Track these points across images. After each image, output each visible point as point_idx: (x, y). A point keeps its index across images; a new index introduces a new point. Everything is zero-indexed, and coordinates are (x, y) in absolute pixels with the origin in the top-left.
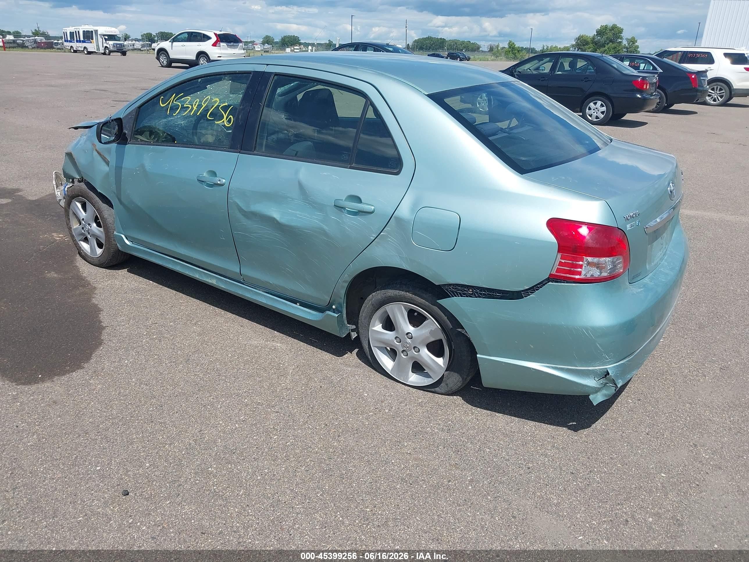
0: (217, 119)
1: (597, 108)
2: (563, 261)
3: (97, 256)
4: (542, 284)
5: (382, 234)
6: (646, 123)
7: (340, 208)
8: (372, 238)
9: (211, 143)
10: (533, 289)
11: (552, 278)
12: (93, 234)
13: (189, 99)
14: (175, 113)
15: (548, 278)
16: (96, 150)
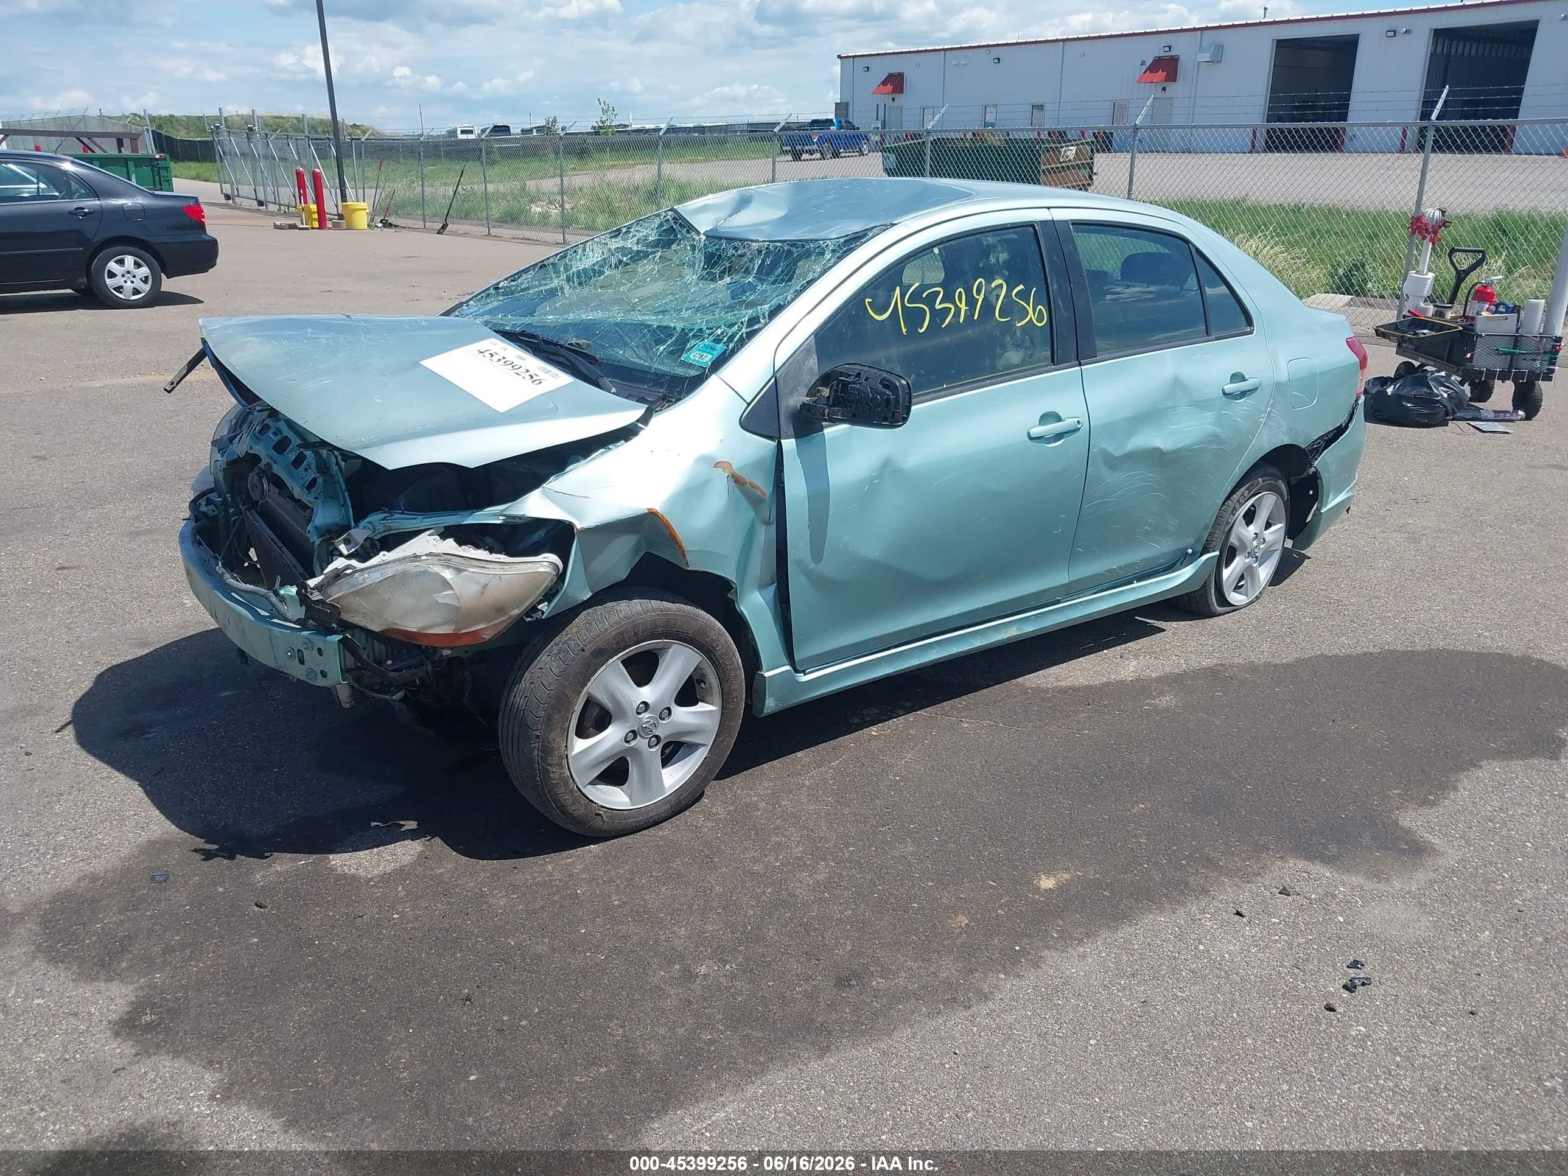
1: (129, 272)
6: (202, 302)
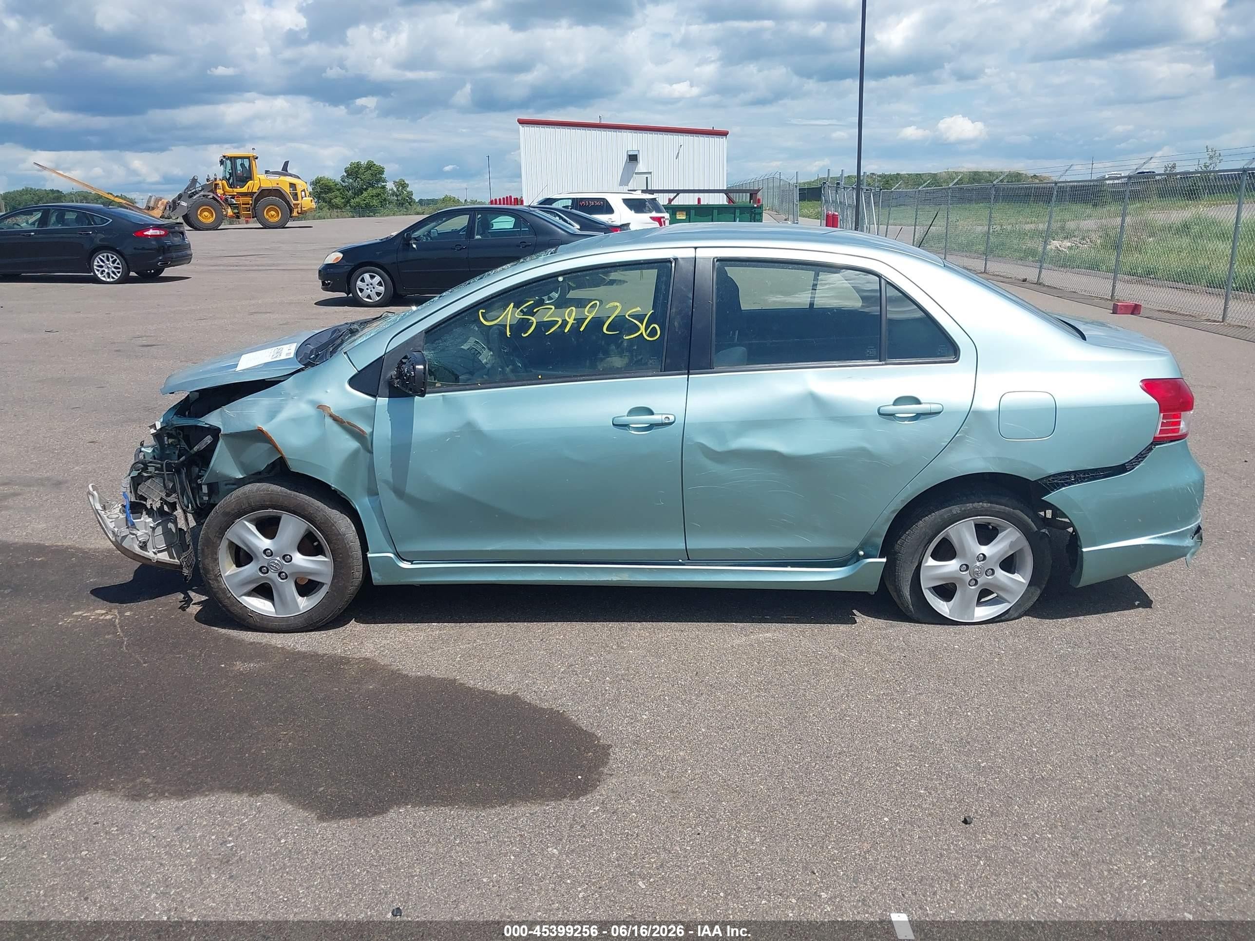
0: (626, 333)
2: (1165, 421)
3: (299, 611)
4: (1149, 449)
5: (957, 435)
7: (891, 416)
8: (943, 444)
9: (622, 368)
10: (1140, 457)
11: (1157, 441)
12: (294, 571)
13: (552, 309)
14: (527, 333)
15: (1153, 442)
16: (331, 416)
